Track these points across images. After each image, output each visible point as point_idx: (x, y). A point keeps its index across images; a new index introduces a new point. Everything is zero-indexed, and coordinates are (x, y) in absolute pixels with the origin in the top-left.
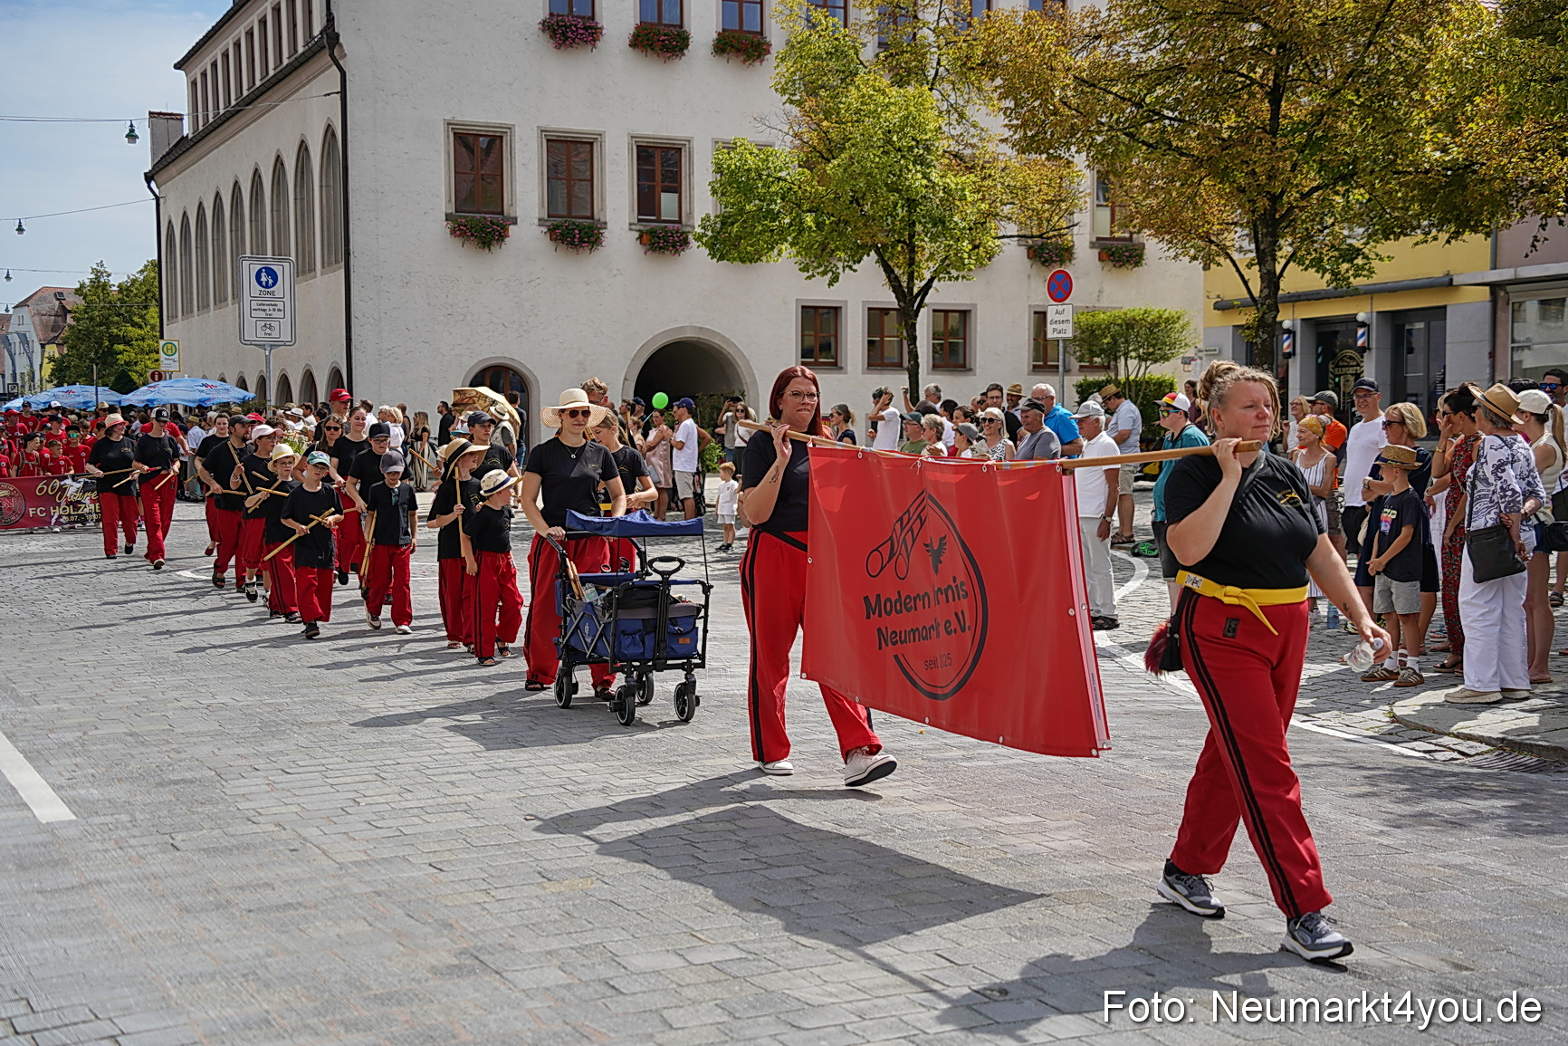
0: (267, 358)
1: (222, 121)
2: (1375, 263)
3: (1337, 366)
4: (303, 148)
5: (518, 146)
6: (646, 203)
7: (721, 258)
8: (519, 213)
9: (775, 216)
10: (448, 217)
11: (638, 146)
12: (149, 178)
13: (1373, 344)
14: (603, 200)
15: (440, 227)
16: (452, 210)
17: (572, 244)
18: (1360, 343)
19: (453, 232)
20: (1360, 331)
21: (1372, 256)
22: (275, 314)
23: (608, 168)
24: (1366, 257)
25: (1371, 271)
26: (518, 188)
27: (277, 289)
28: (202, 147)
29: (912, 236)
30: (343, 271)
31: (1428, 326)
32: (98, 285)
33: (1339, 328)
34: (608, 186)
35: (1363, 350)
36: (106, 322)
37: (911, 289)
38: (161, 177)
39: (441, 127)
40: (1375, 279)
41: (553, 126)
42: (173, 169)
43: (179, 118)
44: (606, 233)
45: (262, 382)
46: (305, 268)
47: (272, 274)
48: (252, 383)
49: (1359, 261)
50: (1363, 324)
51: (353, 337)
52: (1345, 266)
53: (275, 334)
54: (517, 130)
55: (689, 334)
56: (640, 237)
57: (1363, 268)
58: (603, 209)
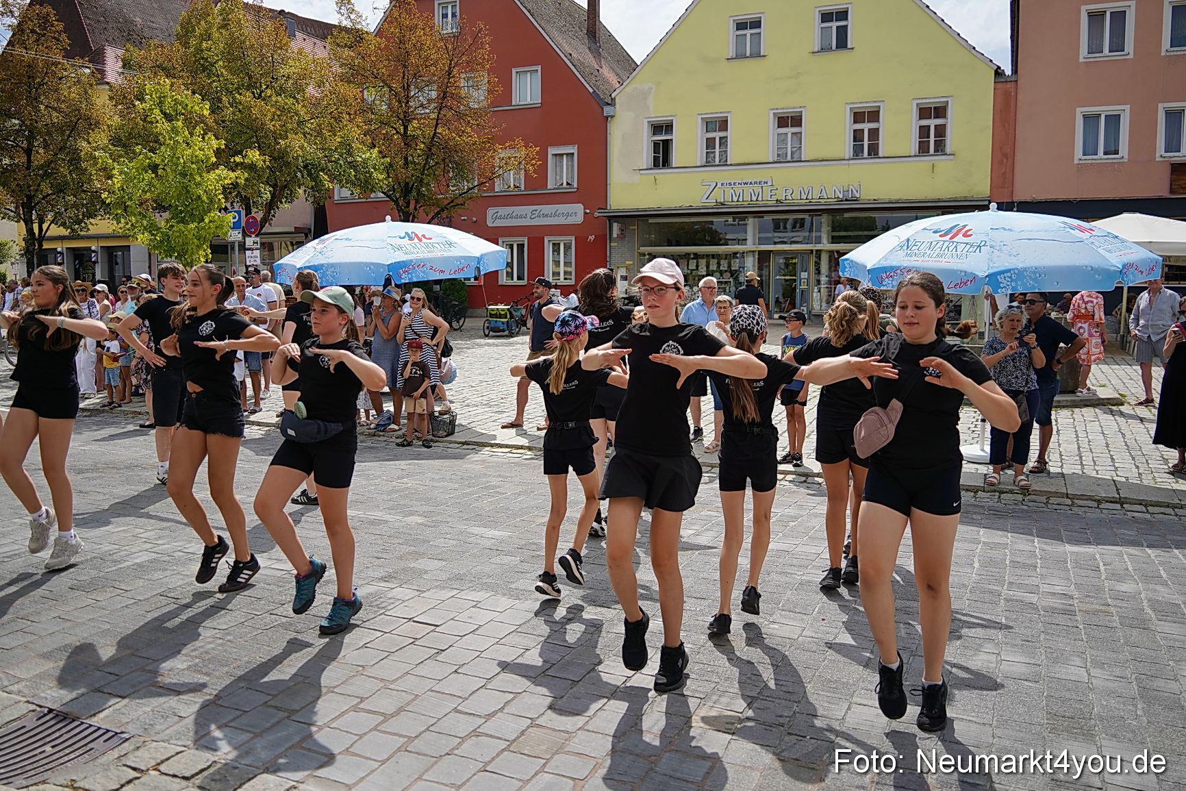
2: (90, 226)
3: (84, 269)
13: (99, 260)
18: (93, 260)
20: (93, 255)
21: (88, 222)
24: (86, 223)
25: (88, 229)
31: (123, 254)
33: (85, 252)
35: (95, 263)
40: (90, 232)
49: (83, 225)
50: (94, 251)
52: (77, 226)
57: (85, 228)
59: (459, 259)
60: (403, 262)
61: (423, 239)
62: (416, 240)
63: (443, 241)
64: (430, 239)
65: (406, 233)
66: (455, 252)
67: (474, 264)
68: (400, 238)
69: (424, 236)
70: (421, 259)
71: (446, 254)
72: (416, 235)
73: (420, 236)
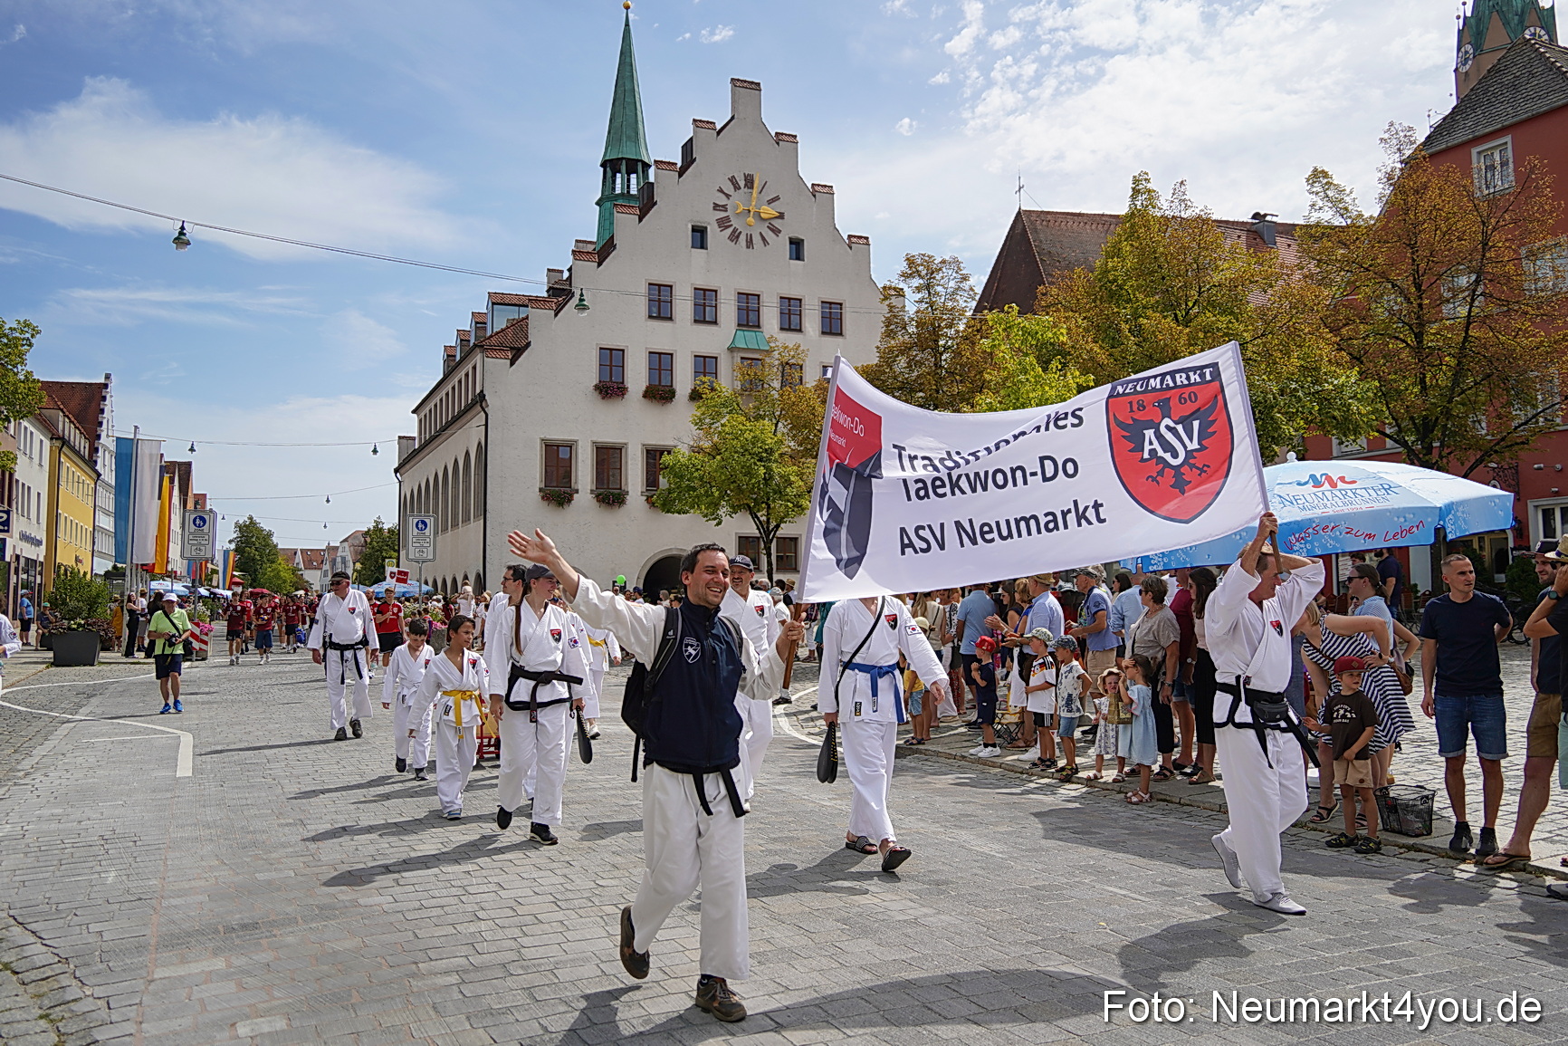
0: (420, 568)
1: (433, 439)
4: (467, 454)
5: (580, 451)
6: (651, 482)
7: (668, 512)
8: (580, 487)
9: (694, 489)
10: (541, 490)
11: (647, 451)
12: (396, 471)
14: (626, 479)
15: (537, 495)
16: (543, 486)
17: (608, 503)
19: (543, 498)
22: (425, 545)
23: (630, 462)
26: (580, 473)
27: (427, 531)
28: (421, 455)
29: (768, 499)
30: (482, 521)
32: (378, 529)
34: (630, 472)
36: (381, 550)
37: (768, 528)
38: (402, 470)
39: (539, 441)
41: (600, 440)
42: (407, 466)
43: (414, 439)
44: (628, 497)
45: (435, 582)
46: (467, 520)
47: (424, 523)
48: (430, 583)
51: (487, 556)
53: (425, 555)
54: (580, 443)
55: (675, 553)
56: (647, 500)
58: (626, 484)
59: (1401, 512)
60: (1296, 522)
61: (1340, 484)
62: (1327, 486)
63: (1376, 484)
64: (1354, 482)
65: (1313, 477)
66: (1395, 502)
67: (1431, 522)
68: (1299, 484)
69: (1342, 479)
70: (1329, 517)
71: (1377, 506)
72: (1329, 479)
73: (1335, 479)
